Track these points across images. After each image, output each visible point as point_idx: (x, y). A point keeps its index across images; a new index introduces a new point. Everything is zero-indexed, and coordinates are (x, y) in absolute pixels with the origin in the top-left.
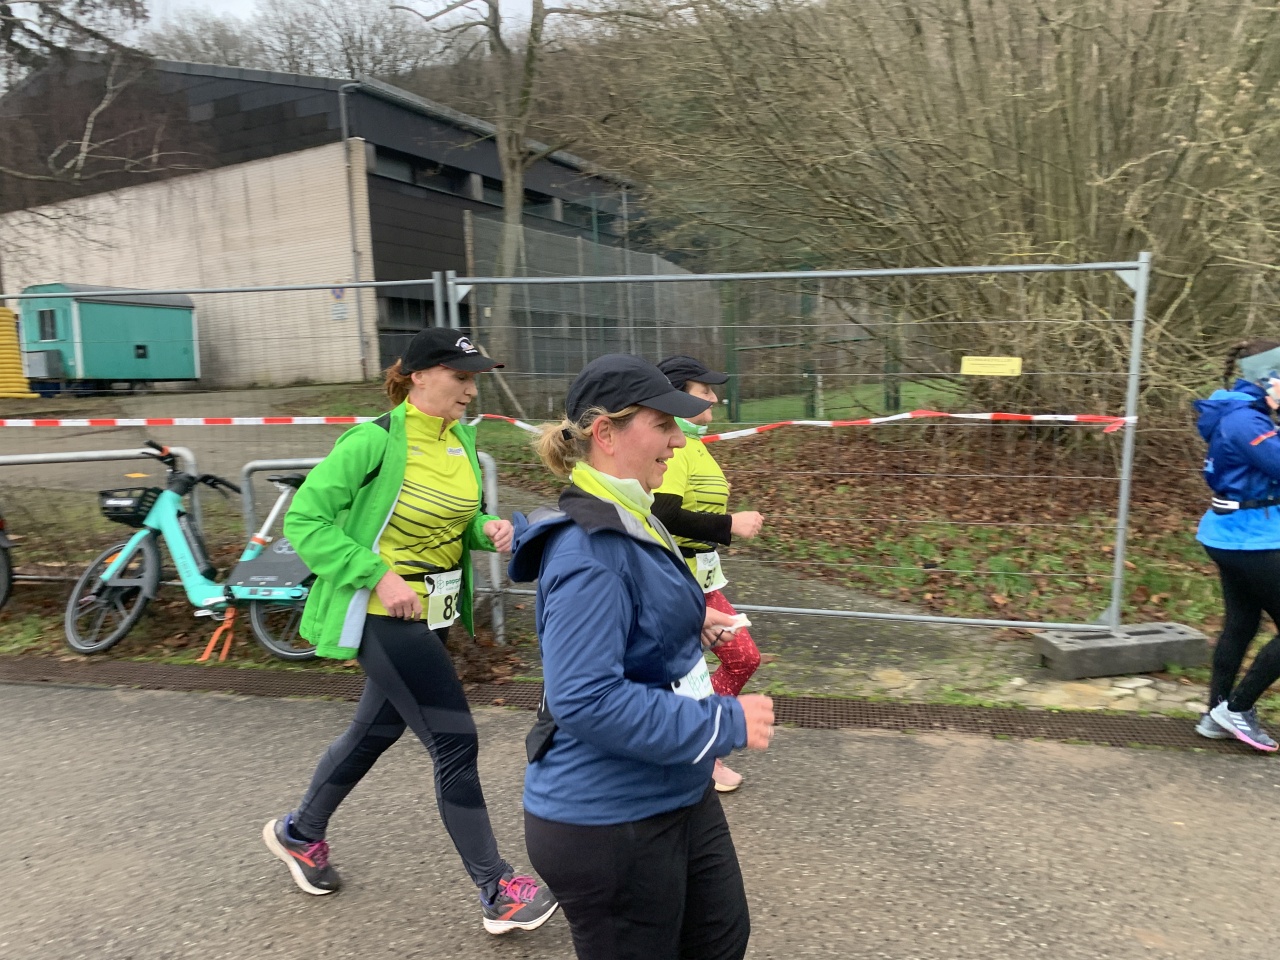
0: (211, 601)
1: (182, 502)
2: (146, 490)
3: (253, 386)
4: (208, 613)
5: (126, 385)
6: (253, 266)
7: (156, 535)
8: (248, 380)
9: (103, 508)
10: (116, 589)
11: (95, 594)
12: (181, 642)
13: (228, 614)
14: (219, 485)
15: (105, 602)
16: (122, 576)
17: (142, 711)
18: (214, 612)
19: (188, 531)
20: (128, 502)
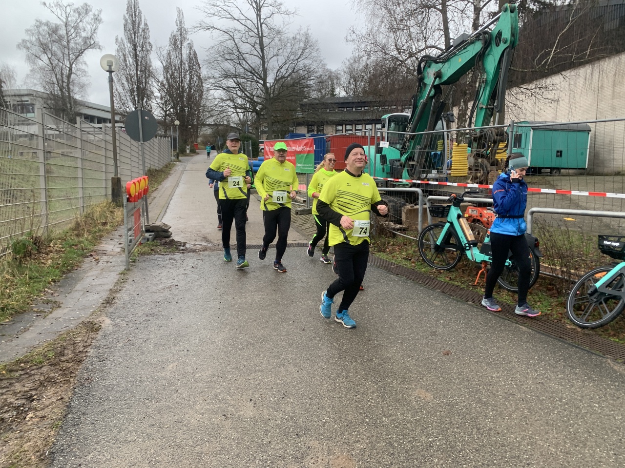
5: (549, 170)
9: (599, 245)
10: (603, 294)
11: (589, 294)
15: (595, 300)
16: (607, 287)
20: (617, 244)
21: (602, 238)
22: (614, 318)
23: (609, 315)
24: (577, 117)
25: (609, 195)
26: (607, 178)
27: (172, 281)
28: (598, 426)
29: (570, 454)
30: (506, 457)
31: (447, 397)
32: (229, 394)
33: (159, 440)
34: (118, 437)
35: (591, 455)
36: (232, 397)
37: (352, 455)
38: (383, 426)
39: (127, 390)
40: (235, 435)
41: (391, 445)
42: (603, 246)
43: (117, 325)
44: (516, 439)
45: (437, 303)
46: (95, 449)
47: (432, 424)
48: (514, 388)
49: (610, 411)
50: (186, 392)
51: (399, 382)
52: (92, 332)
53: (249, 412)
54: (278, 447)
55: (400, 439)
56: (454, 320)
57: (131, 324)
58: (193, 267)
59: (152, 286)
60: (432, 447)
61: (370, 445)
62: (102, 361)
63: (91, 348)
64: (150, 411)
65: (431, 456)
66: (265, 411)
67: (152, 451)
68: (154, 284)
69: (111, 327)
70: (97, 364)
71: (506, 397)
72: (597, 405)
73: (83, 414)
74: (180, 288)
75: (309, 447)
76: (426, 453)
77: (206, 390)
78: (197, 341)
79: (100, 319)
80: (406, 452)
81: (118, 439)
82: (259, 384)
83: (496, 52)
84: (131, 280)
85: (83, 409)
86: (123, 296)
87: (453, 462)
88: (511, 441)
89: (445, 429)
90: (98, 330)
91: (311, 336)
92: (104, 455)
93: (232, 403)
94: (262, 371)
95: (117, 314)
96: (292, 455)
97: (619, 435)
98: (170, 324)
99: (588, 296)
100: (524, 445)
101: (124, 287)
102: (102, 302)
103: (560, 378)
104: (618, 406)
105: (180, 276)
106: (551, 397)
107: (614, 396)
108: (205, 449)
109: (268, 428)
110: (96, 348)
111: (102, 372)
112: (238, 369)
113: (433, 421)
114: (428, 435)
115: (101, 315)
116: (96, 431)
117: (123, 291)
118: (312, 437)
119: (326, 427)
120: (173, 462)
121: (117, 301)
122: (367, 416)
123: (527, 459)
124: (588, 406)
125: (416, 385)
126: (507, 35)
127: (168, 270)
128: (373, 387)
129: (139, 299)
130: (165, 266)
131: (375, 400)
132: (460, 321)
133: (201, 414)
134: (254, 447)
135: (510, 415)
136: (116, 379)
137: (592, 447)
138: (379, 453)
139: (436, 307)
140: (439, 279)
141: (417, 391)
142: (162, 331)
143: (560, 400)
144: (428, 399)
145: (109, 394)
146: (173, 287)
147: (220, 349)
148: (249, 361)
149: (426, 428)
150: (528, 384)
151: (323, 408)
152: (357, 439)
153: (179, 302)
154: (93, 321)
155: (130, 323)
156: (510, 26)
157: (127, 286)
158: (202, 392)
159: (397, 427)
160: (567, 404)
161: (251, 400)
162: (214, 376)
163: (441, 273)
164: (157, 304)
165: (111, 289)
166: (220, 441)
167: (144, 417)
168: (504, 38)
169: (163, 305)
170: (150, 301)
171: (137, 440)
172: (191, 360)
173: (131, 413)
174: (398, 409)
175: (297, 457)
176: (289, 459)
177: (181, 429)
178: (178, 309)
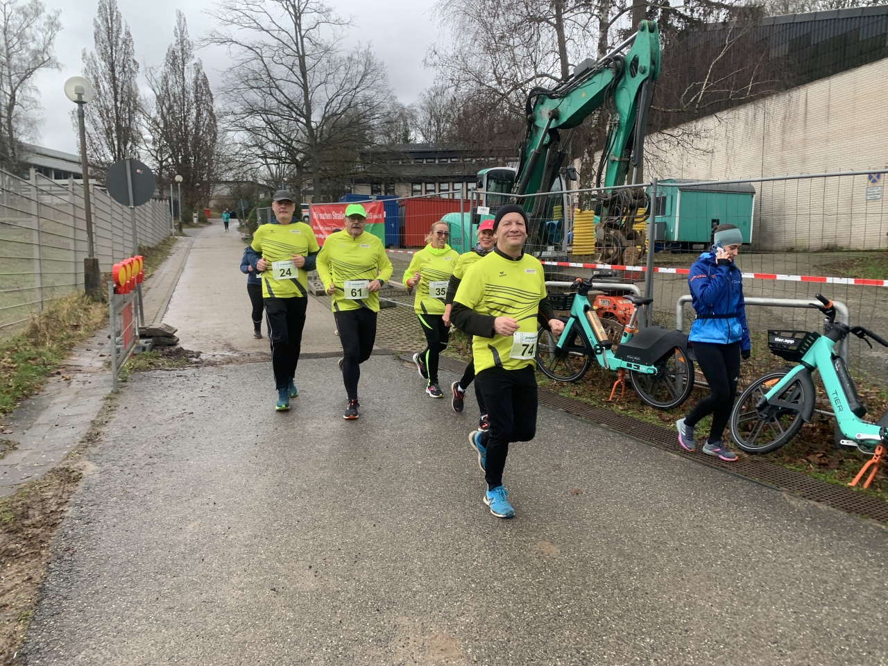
0: (862, 436)
1: (834, 347)
2: (808, 334)
3: (791, 250)
4: (853, 444)
6: (804, 161)
7: (811, 369)
8: (788, 245)
9: (769, 343)
10: (774, 407)
11: (757, 408)
12: (823, 461)
13: (877, 450)
14: (866, 337)
15: (765, 416)
16: (780, 398)
17: (813, 519)
18: (859, 445)
19: (842, 371)
20: (792, 342)
21: (772, 333)
22: (789, 439)
23: (783, 435)
24: (736, 175)
25: (780, 277)
26: (777, 256)
27: (184, 407)
28: (772, 577)
29: (738, 615)
30: (657, 624)
31: (578, 551)
32: (279, 561)
33: (181, 629)
34: (121, 627)
35: (764, 613)
36: (283, 564)
37: (455, 633)
38: (495, 592)
39: (129, 561)
40: (291, 615)
41: (507, 616)
42: (774, 344)
43: (106, 471)
44: (669, 599)
45: (560, 427)
46: (88, 646)
47: (559, 587)
48: (665, 534)
49: (787, 558)
50: (216, 561)
51: (514, 534)
52: (69, 483)
53: (309, 583)
54: (351, 628)
55: (519, 609)
56: (583, 448)
57: (127, 470)
58: (213, 387)
59: (154, 414)
60: (561, 616)
61: (478, 618)
62: (88, 523)
63: (70, 506)
64: (165, 589)
65: (560, 627)
66: (331, 581)
67: (173, 643)
68: (158, 413)
69: (97, 476)
70: (81, 528)
71: (655, 547)
72: (771, 552)
73: (65, 598)
74: (197, 417)
75: (395, 626)
76: (554, 625)
77: (245, 556)
78: (227, 491)
79: (79, 464)
80: (528, 624)
81: (121, 630)
82: (321, 545)
83: (632, 85)
84: (122, 407)
85: (63, 592)
86: (112, 431)
87: (589, 634)
88: (664, 602)
89: (577, 592)
90: (77, 479)
91: (390, 477)
92: (101, 653)
93: (284, 572)
94: (323, 528)
95: (105, 457)
96: (372, 637)
97: (799, 588)
98: (186, 467)
99: (756, 411)
100: (680, 607)
101: (114, 417)
102: (81, 440)
103: (724, 519)
104: (796, 551)
105: (195, 400)
106: (713, 544)
107: (792, 539)
108: (249, 637)
109: (338, 603)
110: (76, 505)
111: (88, 538)
112: (289, 526)
113: (562, 583)
114: (556, 602)
115: (80, 458)
116: (87, 621)
117: (112, 423)
118: (398, 612)
119: (417, 598)
120: (203, 656)
121: (103, 438)
122: (472, 580)
123: (684, 624)
124: (760, 553)
125: (536, 537)
126: (645, 62)
127: (177, 391)
128: (480, 541)
129: (136, 434)
130: (172, 385)
131: (483, 559)
132: (592, 450)
133: (240, 589)
134: (319, 629)
135: (662, 569)
136: (111, 547)
137: (766, 604)
138: (491, 627)
139: (559, 431)
140: (561, 394)
141: (539, 544)
142: (174, 478)
143: (724, 547)
144: (553, 554)
145: (102, 569)
146: (187, 416)
147: (261, 500)
148: (304, 515)
149: (552, 592)
150: (682, 529)
151: (412, 572)
152: (461, 611)
153: (197, 436)
154: (69, 468)
155: (125, 469)
156: (649, 51)
157: (117, 416)
158: (239, 560)
159: (514, 593)
160: (733, 551)
161: (310, 567)
162: (256, 536)
163: (563, 386)
164: (165, 440)
165: (93, 421)
166: (270, 624)
167: (157, 599)
168: (641, 67)
169: (172, 441)
170: (153, 436)
171: (149, 630)
172: (220, 516)
173: (137, 594)
174: (514, 569)
175: (380, 640)
176: (369, 643)
177: (212, 612)
178: (195, 445)
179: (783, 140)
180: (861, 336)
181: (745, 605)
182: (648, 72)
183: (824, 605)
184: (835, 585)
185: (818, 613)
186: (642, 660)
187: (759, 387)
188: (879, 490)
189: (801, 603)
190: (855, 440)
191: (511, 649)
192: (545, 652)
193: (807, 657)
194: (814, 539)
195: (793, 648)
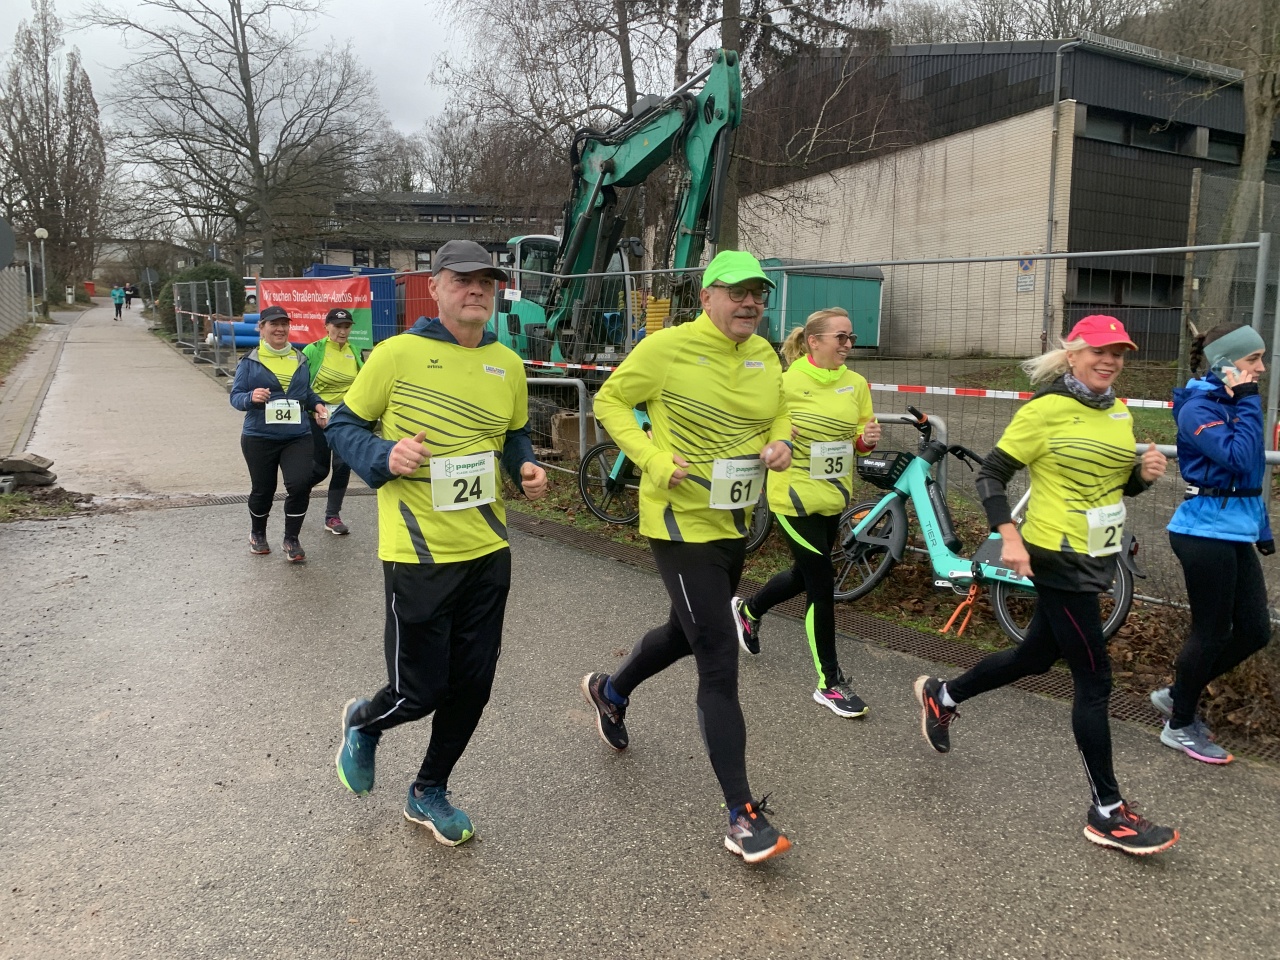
0: (957, 574)
1: (930, 470)
2: (900, 455)
3: (928, 356)
4: (948, 584)
6: (943, 238)
7: (904, 498)
8: (924, 350)
10: (863, 545)
11: (844, 546)
12: (917, 608)
13: (971, 590)
14: (967, 458)
15: (852, 555)
16: (869, 533)
17: (895, 671)
18: (954, 585)
19: (936, 500)
20: (883, 464)
22: (878, 582)
23: (872, 577)
24: (857, 255)
27: (74, 569)
28: (836, 733)
29: (792, 772)
32: (225, 751)
33: (92, 835)
35: (821, 769)
36: (231, 755)
38: (509, 768)
40: (244, 810)
41: (523, 793)
42: (863, 468)
45: (608, 579)
50: (137, 756)
51: (538, 703)
53: (269, 773)
54: (325, 818)
55: (538, 783)
56: (635, 602)
58: (116, 542)
59: (26, 580)
60: (588, 787)
64: (65, 794)
65: (586, 799)
66: (297, 770)
67: (81, 852)
68: (32, 578)
74: (95, 582)
75: (382, 812)
76: (579, 797)
77: (176, 748)
78: (148, 673)
80: (547, 799)
82: (283, 730)
83: (706, 135)
87: (619, 803)
93: (233, 763)
94: (286, 710)
96: (351, 825)
98: (83, 646)
99: (843, 550)
103: (793, 675)
105: (89, 560)
106: (776, 702)
108: (187, 838)
109: (306, 793)
112: (239, 711)
125: (566, 704)
126: (722, 104)
127: (59, 548)
130: (51, 541)
132: (645, 604)
133: (172, 786)
134: (281, 823)
138: (502, 804)
139: (607, 584)
140: (614, 540)
141: (568, 713)
142: (66, 661)
143: (789, 705)
144: (586, 723)
146: (78, 581)
147: (197, 681)
148: (259, 697)
149: (580, 763)
153: (95, 606)
156: (727, 90)
158: (168, 754)
159: (532, 767)
160: (797, 708)
161: (269, 756)
162: (191, 725)
163: (618, 530)
164: (49, 613)
166: (215, 822)
167: (55, 804)
168: (718, 111)
169: (60, 614)
170: (29, 608)
171: (46, 840)
172: (138, 704)
173: (24, 801)
174: (535, 741)
175: (362, 828)
176: (348, 832)
177: (134, 814)
178: (94, 618)
179: (918, 211)
180: (960, 457)
181: (801, 761)
182: (726, 118)
183: (888, 756)
184: (904, 736)
185: (877, 765)
186: (676, 825)
187: (848, 522)
188: (973, 637)
189: (863, 756)
190: (949, 580)
191: (524, 826)
192: (566, 825)
193: (859, 807)
194: (891, 691)
195: (845, 800)
